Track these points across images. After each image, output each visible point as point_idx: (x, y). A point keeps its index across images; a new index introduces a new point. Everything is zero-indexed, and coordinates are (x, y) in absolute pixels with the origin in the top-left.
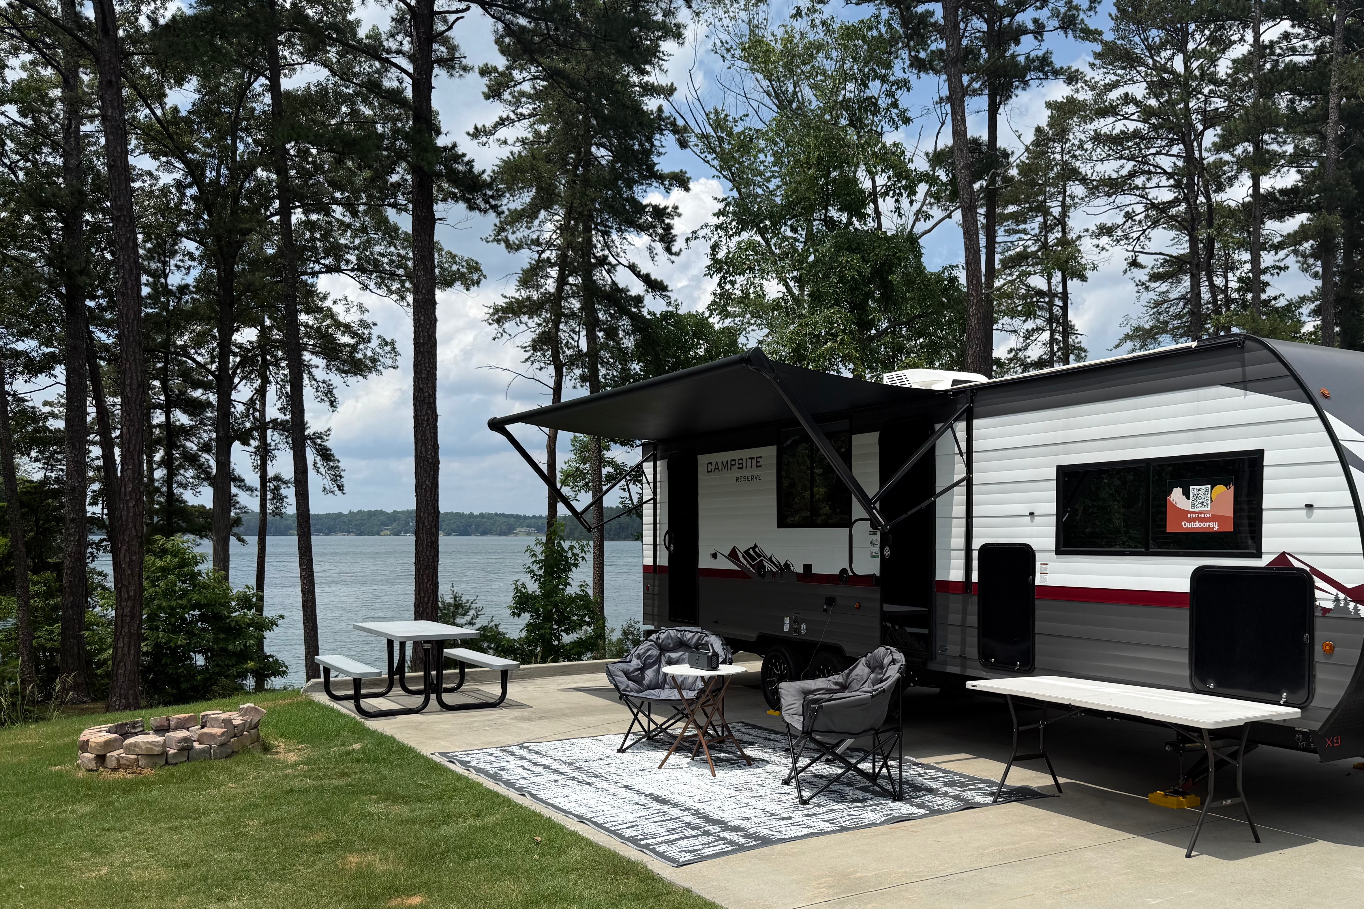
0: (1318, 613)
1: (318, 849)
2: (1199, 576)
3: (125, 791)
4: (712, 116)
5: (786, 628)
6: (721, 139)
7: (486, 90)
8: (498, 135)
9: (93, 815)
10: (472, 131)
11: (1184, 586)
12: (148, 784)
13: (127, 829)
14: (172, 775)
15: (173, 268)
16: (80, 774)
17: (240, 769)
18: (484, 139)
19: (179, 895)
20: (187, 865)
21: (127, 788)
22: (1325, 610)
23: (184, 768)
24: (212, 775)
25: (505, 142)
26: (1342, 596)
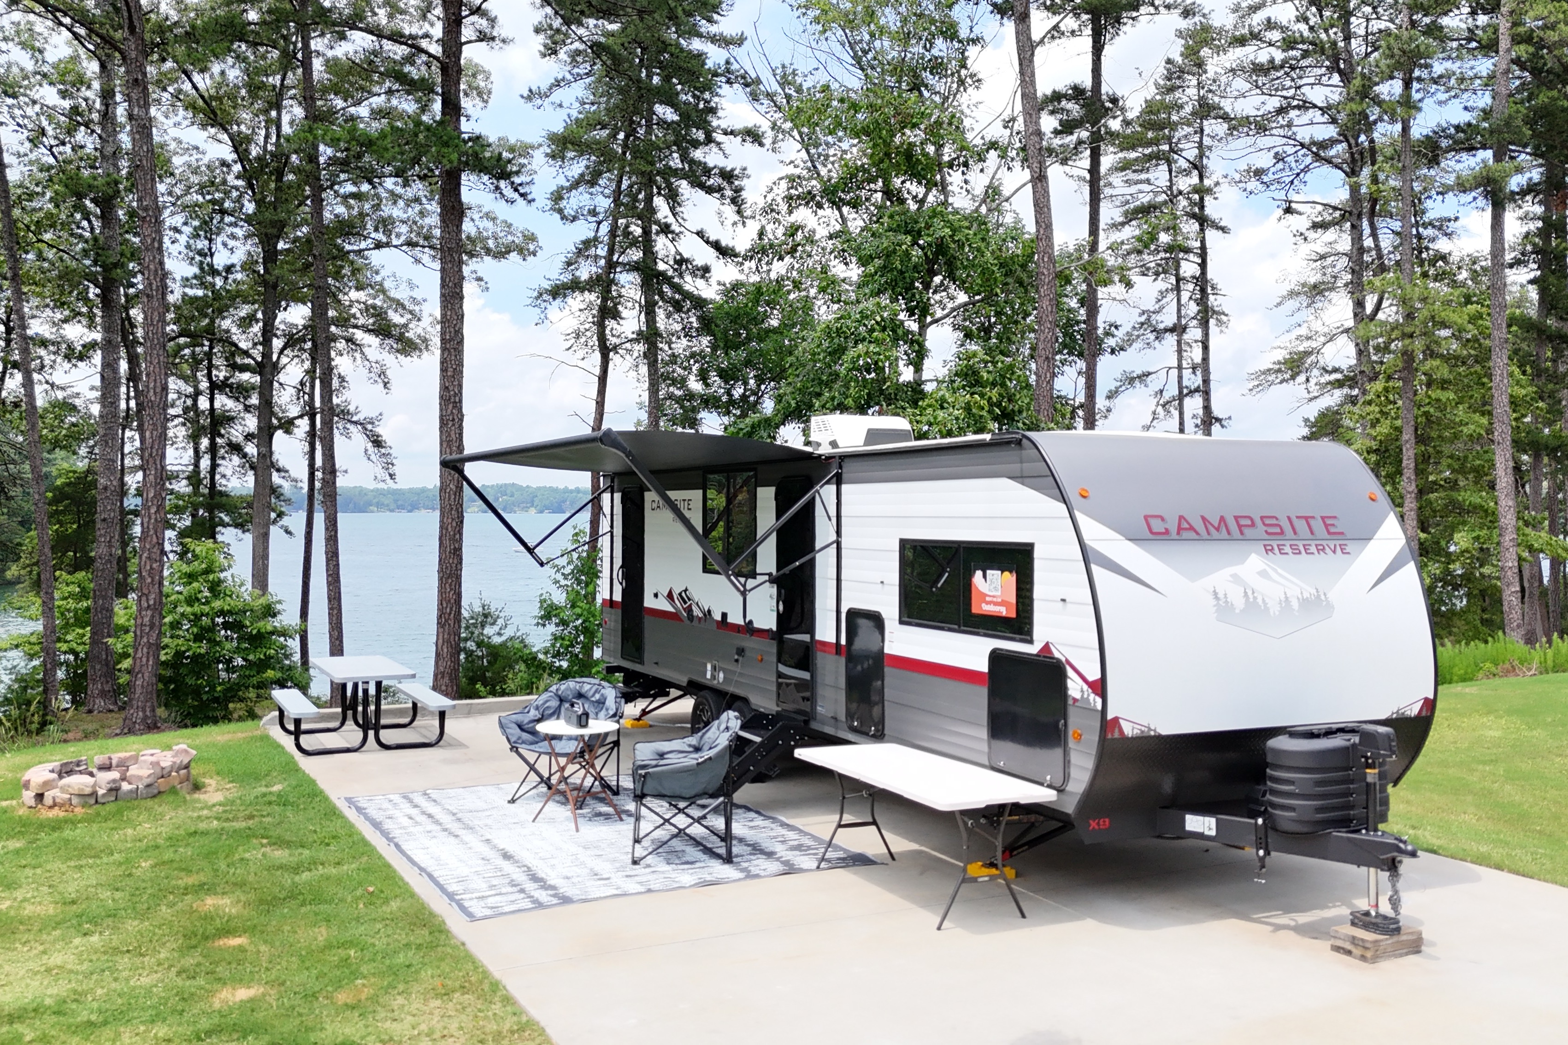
0: (1070, 702)
1: (186, 891)
2: (996, 657)
3: (54, 829)
4: (778, 71)
5: (709, 676)
6: (788, 97)
7: (542, 49)
8: (552, 98)
9: (17, 852)
10: (526, 93)
11: (982, 665)
12: (73, 823)
13: (40, 866)
14: (98, 814)
15: (220, 246)
16: (22, 812)
17: (160, 809)
18: (539, 102)
19: (54, 929)
20: (73, 902)
21: (56, 826)
22: (1075, 700)
23: (111, 807)
24: (133, 815)
25: (561, 106)
26: (1085, 687)
